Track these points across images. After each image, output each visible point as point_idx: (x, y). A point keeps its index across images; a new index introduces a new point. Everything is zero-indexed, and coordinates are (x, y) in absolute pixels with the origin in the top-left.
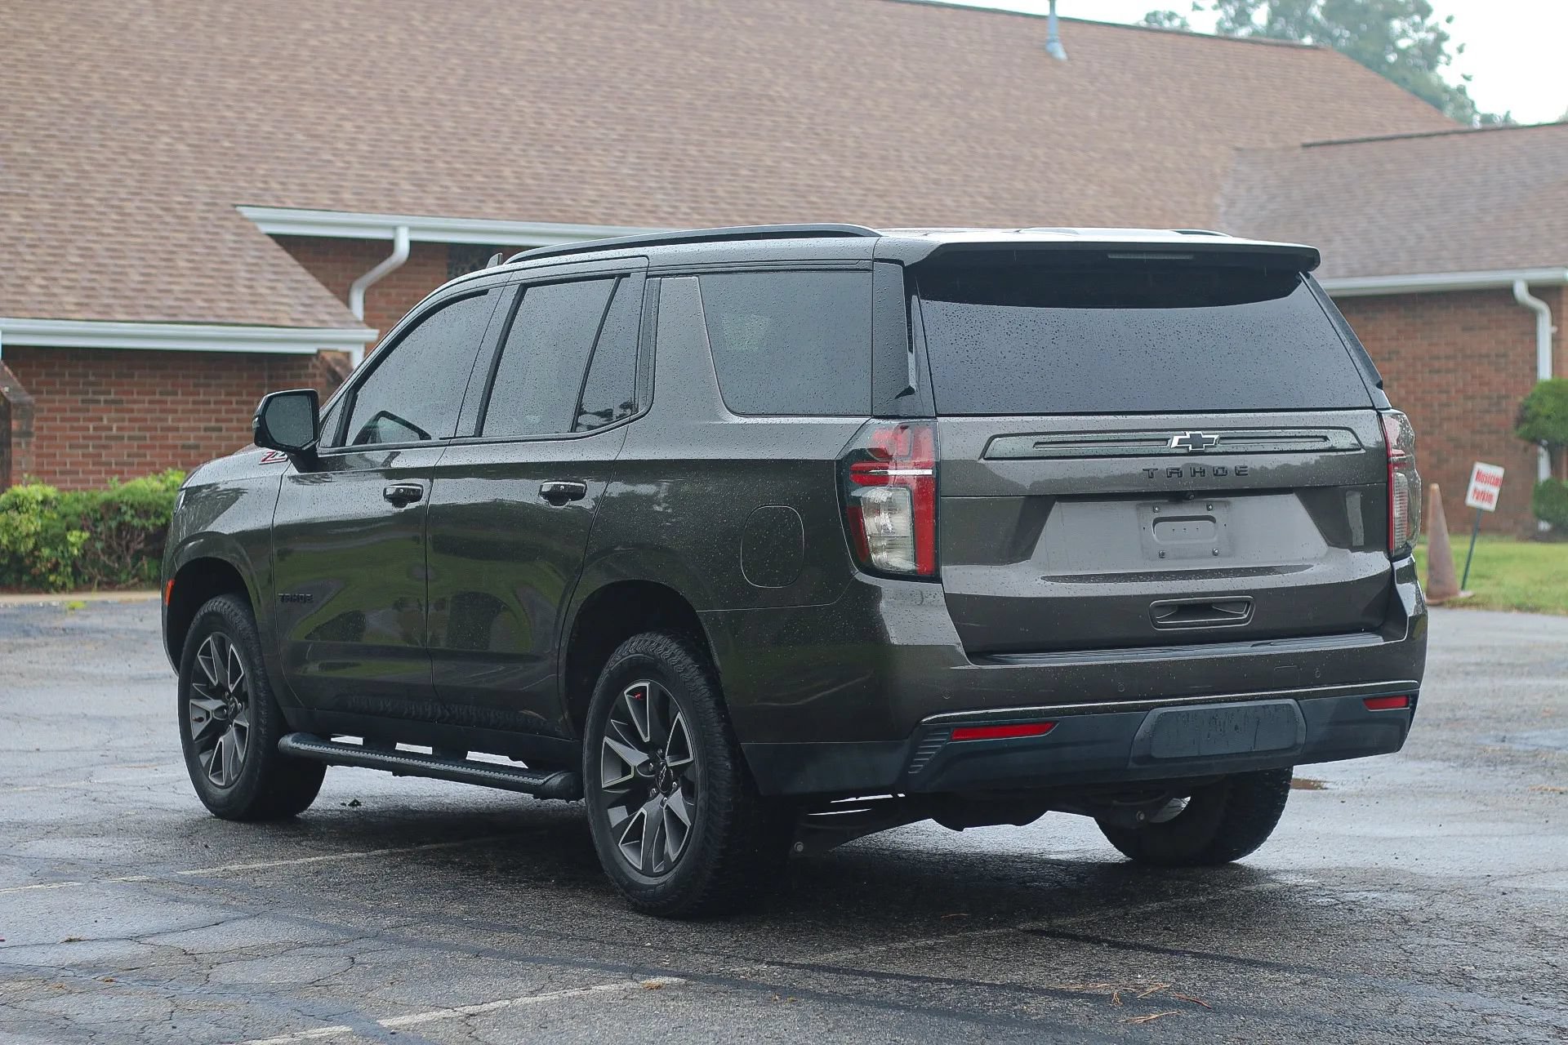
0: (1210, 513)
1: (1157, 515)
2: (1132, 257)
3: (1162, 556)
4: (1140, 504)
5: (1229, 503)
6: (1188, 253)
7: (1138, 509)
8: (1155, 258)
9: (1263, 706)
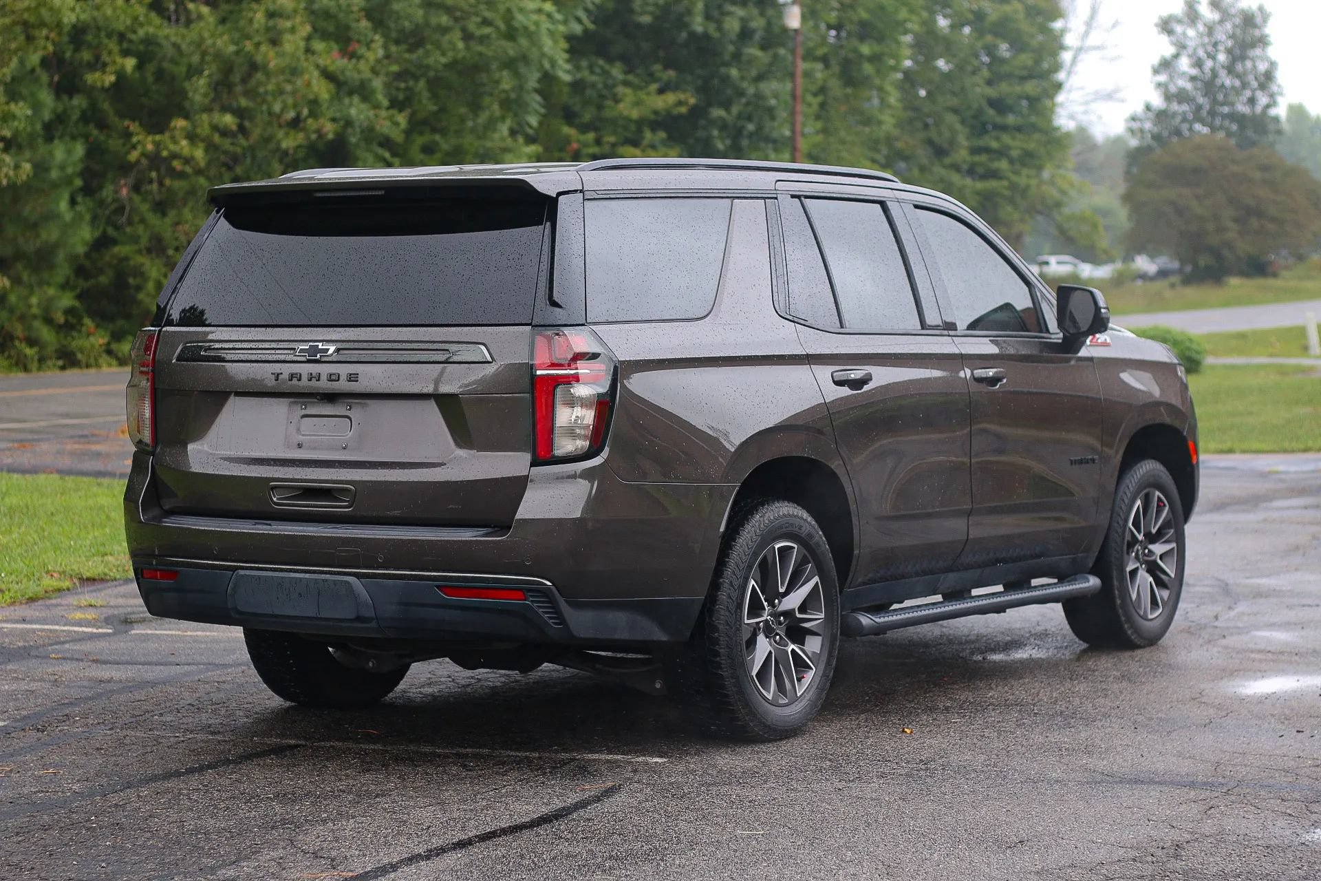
0: (348, 413)
1: (304, 412)
2: (332, 194)
3: (300, 446)
4: (291, 403)
5: (366, 405)
6: (380, 189)
7: (290, 406)
8: (348, 194)
9: (323, 580)
